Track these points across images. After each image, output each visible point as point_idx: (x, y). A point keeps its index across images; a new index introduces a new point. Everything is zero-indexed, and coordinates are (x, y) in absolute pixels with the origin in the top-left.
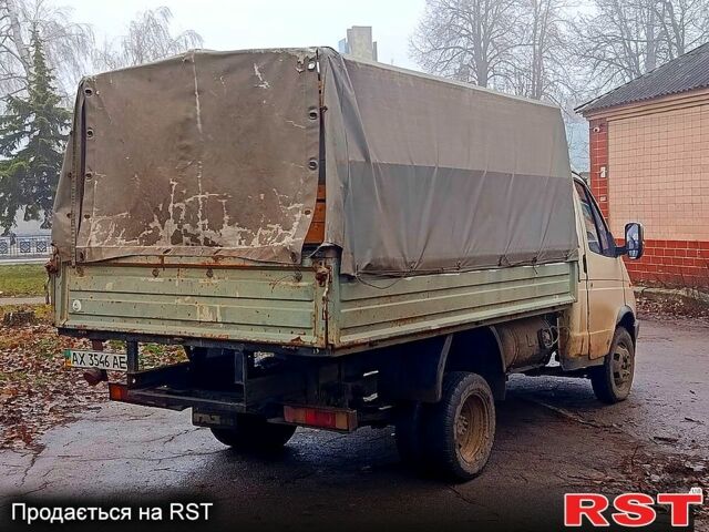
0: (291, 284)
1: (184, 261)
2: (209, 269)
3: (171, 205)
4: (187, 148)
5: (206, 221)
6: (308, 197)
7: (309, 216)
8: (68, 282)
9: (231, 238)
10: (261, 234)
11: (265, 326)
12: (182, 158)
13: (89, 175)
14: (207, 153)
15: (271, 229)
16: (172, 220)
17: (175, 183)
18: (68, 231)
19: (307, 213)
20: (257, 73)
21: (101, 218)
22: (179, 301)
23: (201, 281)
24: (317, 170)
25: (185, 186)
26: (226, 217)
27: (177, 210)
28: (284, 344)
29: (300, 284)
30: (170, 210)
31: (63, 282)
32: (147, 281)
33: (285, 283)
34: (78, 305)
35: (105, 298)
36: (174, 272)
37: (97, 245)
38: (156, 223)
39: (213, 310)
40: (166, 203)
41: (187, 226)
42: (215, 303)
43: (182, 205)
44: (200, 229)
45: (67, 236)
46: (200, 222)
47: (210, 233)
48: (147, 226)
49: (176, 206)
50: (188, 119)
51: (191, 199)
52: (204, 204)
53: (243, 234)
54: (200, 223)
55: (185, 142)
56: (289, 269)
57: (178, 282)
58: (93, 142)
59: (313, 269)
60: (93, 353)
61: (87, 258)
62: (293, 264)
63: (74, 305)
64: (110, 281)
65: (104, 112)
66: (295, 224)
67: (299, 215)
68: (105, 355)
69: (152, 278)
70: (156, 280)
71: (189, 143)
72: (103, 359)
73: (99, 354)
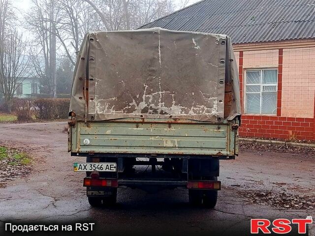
0: (216, 130)
1: (156, 121)
2: (170, 124)
3: (144, 96)
4: (153, 71)
5: (164, 103)
6: (220, 95)
7: (222, 103)
8: (79, 130)
9: (176, 111)
10: (193, 109)
11: (202, 148)
12: (150, 75)
13: (92, 79)
14: (163, 74)
15: (199, 107)
16: (144, 102)
17: (147, 86)
18: (82, 106)
19: (221, 101)
20: (194, 42)
21: (100, 100)
22: (153, 138)
23: (166, 129)
24: (224, 84)
25: (152, 87)
26: (174, 102)
27: (147, 98)
28: (214, 155)
29: (220, 130)
30: (144, 98)
31: (77, 131)
32: (133, 129)
33: (212, 130)
34: (87, 141)
35: (106, 138)
36: (149, 125)
37: (101, 113)
38: (134, 103)
39: (173, 142)
40: (141, 94)
41: (153, 105)
42: (174, 139)
43: (150, 96)
44: (160, 107)
45: (82, 108)
46: (160, 103)
47: (165, 109)
48: (128, 104)
49: (147, 96)
50: (154, 58)
51: (156, 93)
52: (162, 96)
53: (182, 109)
55: (152, 68)
56: (215, 124)
57: (152, 129)
58: (94, 63)
59: (227, 124)
60: (93, 164)
61: (96, 119)
62: (218, 122)
63: (84, 141)
64: (109, 130)
65: (102, 50)
66: (215, 106)
67: (216, 102)
68: (100, 164)
69: (136, 129)
70: (138, 129)
71: (154, 69)
72: (100, 166)
73: (97, 164)
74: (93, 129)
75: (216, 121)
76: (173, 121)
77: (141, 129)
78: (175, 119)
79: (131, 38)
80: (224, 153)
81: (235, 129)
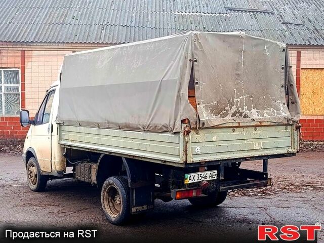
0: (285, 131)
2: (256, 127)
3: (235, 99)
4: (238, 75)
5: (246, 107)
6: (282, 98)
7: (285, 105)
8: (190, 138)
9: (254, 114)
10: (266, 112)
11: (277, 148)
12: (237, 79)
13: (197, 83)
14: (245, 78)
15: (270, 110)
16: (235, 106)
20: (266, 49)
21: (205, 105)
22: (245, 142)
23: (254, 132)
24: (284, 88)
25: (239, 91)
26: (252, 105)
27: (237, 102)
29: (287, 130)
30: (235, 102)
32: (231, 134)
33: (282, 130)
35: (212, 145)
38: (228, 107)
39: (260, 144)
40: (233, 98)
41: (240, 109)
42: (260, 141)
43: (239, 100)
44: (245, 110)
47: (247, 112)
48: (224, 109)
49: (237, 100)
50: (239, 62)
51: (242, 97)
52: (245, 99)
53: (258, 112)
54: (245, 107)
55: (237, 72)
56: (285, 125)
57: (245, 133)
58: (198, 66)
59: (292, 125)
60: (200, 174)
61: (206, 126)
62: (287, 123)
63: (196, 150)
64: (215, 136)
65: (203, 52)
66: (282, 108)
67: (281, 105)
68: (205, 173)
69: (233, 133)
70: (235, 133)
71: (239, 73)
72: (205, 176)
73: (203, 173)
74: (202, 136)
75: (285, 122)
76: (259, 124)
77: (237, 134)
78: (260, 122)
79: (224, 41)
80: (291, 151)
81: (297, 128)
